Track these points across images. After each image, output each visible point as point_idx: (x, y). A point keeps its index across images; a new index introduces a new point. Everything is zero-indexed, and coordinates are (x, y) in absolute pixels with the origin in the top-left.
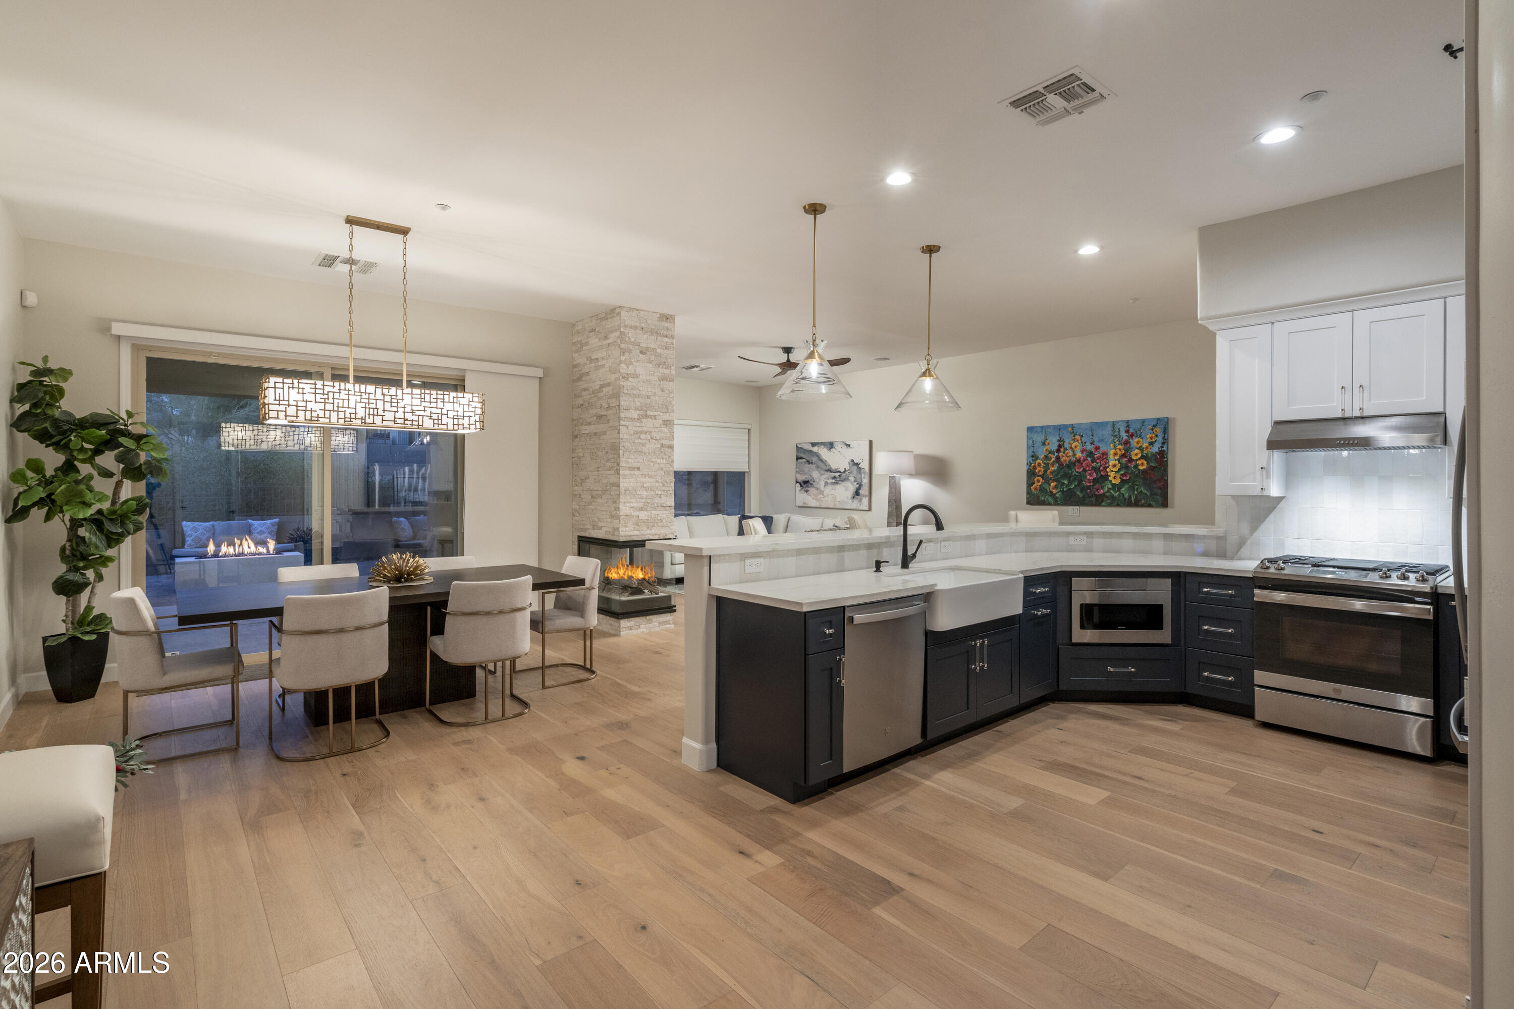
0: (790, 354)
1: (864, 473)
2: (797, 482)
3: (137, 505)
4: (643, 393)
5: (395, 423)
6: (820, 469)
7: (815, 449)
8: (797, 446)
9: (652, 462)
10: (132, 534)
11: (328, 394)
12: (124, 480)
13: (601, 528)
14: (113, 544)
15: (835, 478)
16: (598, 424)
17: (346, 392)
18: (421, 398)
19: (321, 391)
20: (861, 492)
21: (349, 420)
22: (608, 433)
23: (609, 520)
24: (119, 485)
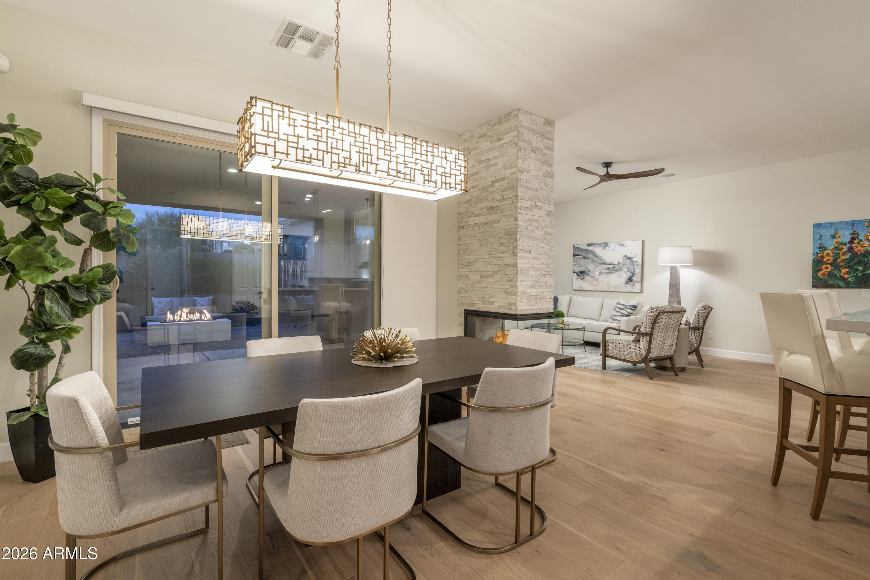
0: (609, 169)
1: (637, 265)
2: (574, 272)
3: (104, 273)
4: (533, 186)
5: (388, 175)
6: (595, 263)
7: (591, 248)
8: (574, 247)
9: (539, 246)
10: (100, 303)
11: (321, 131)
12: (93, 248)
13: (492, 303)
14: (81, 314)
15: (609, 269)
16: (490, 214)
17: (340, 131)
18: (412, 149)
19: (314, 126)
20: (634, 279)
21: (343, 165)
22: (501, 221)
23: (504, 296)
24: (87, 253)
